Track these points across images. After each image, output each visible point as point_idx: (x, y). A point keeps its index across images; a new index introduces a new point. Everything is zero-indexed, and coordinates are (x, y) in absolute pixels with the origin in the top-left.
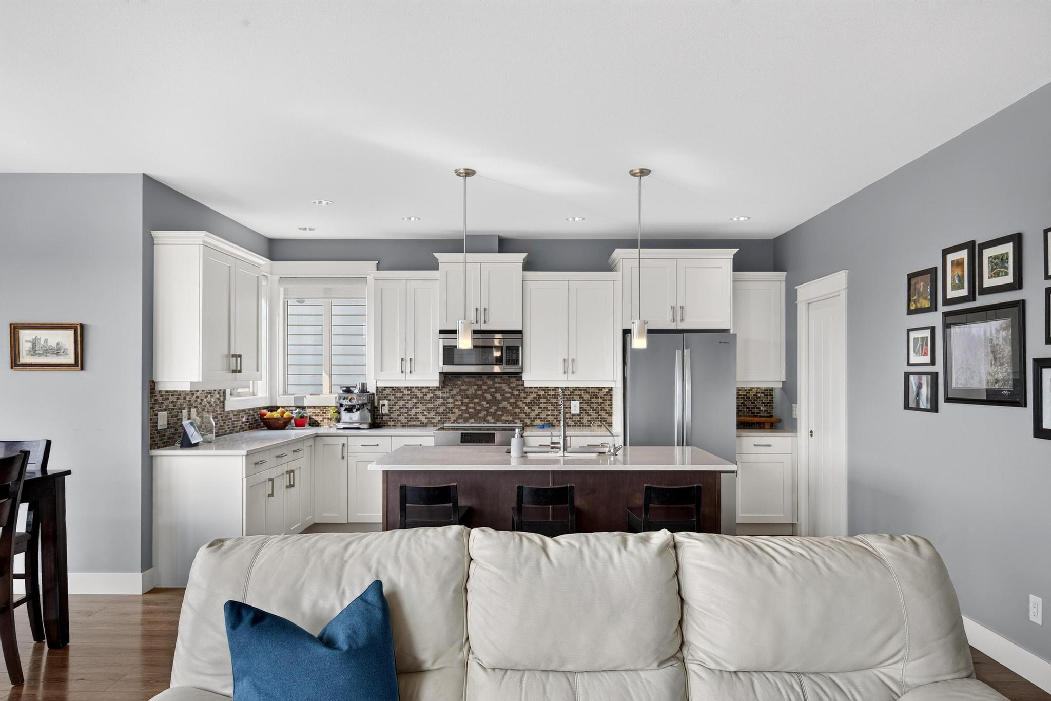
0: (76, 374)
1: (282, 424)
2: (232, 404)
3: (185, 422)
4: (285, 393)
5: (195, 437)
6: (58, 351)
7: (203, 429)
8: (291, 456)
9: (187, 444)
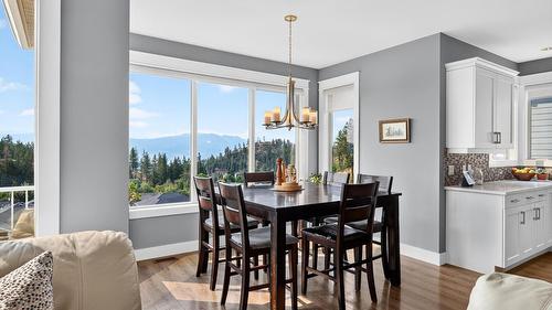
0: (407, 145)
1: (529, 177)
2: (493, 163)
3: (465, 172)
4: (530, 157)
5: (470, 181)
6: (399, 133)
7: (476, 177)
8: (537, 198)
9: (465, 185)
